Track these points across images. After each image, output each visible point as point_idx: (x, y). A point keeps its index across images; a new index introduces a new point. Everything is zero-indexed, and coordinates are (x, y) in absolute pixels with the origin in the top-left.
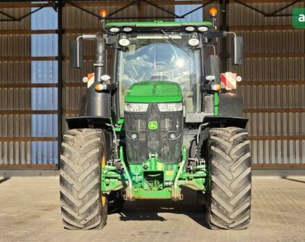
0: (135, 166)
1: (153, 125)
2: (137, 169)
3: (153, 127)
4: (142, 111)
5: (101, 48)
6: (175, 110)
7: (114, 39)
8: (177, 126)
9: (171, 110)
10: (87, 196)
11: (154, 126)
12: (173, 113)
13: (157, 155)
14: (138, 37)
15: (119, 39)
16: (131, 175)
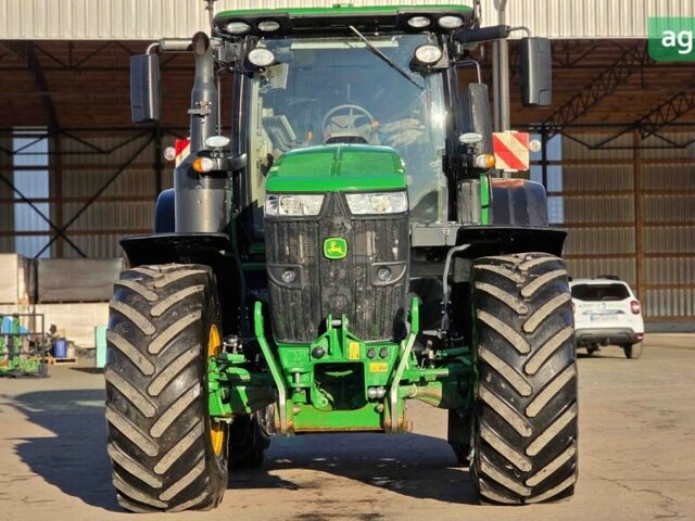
0: (291, 350)
1: (335, 248)
2: (296, 359)
3: (336, 253)
4: (307, 212)
5: (205, 73)
6: (389, 210)
7: (237, 49)
8: (395, 250)
9: (380, 211)
11: (339, 250)
12: (385, 218)
13: (346, 322)
14: (294, 46)
15: (249, 50)
16: (283, 373)
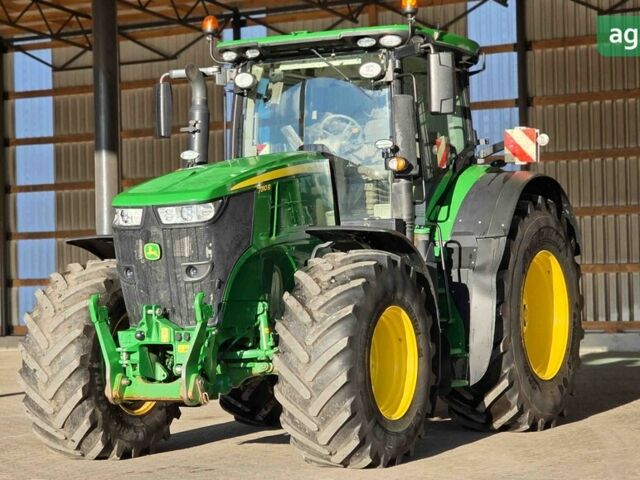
1: (152, 251)
3: (153, 256)
4: (134, 223)
8: (210, 251)
10: (62, 392)
11: (155, 253)
13: (156, 312)
14: (282, 68)
